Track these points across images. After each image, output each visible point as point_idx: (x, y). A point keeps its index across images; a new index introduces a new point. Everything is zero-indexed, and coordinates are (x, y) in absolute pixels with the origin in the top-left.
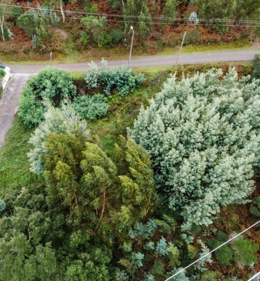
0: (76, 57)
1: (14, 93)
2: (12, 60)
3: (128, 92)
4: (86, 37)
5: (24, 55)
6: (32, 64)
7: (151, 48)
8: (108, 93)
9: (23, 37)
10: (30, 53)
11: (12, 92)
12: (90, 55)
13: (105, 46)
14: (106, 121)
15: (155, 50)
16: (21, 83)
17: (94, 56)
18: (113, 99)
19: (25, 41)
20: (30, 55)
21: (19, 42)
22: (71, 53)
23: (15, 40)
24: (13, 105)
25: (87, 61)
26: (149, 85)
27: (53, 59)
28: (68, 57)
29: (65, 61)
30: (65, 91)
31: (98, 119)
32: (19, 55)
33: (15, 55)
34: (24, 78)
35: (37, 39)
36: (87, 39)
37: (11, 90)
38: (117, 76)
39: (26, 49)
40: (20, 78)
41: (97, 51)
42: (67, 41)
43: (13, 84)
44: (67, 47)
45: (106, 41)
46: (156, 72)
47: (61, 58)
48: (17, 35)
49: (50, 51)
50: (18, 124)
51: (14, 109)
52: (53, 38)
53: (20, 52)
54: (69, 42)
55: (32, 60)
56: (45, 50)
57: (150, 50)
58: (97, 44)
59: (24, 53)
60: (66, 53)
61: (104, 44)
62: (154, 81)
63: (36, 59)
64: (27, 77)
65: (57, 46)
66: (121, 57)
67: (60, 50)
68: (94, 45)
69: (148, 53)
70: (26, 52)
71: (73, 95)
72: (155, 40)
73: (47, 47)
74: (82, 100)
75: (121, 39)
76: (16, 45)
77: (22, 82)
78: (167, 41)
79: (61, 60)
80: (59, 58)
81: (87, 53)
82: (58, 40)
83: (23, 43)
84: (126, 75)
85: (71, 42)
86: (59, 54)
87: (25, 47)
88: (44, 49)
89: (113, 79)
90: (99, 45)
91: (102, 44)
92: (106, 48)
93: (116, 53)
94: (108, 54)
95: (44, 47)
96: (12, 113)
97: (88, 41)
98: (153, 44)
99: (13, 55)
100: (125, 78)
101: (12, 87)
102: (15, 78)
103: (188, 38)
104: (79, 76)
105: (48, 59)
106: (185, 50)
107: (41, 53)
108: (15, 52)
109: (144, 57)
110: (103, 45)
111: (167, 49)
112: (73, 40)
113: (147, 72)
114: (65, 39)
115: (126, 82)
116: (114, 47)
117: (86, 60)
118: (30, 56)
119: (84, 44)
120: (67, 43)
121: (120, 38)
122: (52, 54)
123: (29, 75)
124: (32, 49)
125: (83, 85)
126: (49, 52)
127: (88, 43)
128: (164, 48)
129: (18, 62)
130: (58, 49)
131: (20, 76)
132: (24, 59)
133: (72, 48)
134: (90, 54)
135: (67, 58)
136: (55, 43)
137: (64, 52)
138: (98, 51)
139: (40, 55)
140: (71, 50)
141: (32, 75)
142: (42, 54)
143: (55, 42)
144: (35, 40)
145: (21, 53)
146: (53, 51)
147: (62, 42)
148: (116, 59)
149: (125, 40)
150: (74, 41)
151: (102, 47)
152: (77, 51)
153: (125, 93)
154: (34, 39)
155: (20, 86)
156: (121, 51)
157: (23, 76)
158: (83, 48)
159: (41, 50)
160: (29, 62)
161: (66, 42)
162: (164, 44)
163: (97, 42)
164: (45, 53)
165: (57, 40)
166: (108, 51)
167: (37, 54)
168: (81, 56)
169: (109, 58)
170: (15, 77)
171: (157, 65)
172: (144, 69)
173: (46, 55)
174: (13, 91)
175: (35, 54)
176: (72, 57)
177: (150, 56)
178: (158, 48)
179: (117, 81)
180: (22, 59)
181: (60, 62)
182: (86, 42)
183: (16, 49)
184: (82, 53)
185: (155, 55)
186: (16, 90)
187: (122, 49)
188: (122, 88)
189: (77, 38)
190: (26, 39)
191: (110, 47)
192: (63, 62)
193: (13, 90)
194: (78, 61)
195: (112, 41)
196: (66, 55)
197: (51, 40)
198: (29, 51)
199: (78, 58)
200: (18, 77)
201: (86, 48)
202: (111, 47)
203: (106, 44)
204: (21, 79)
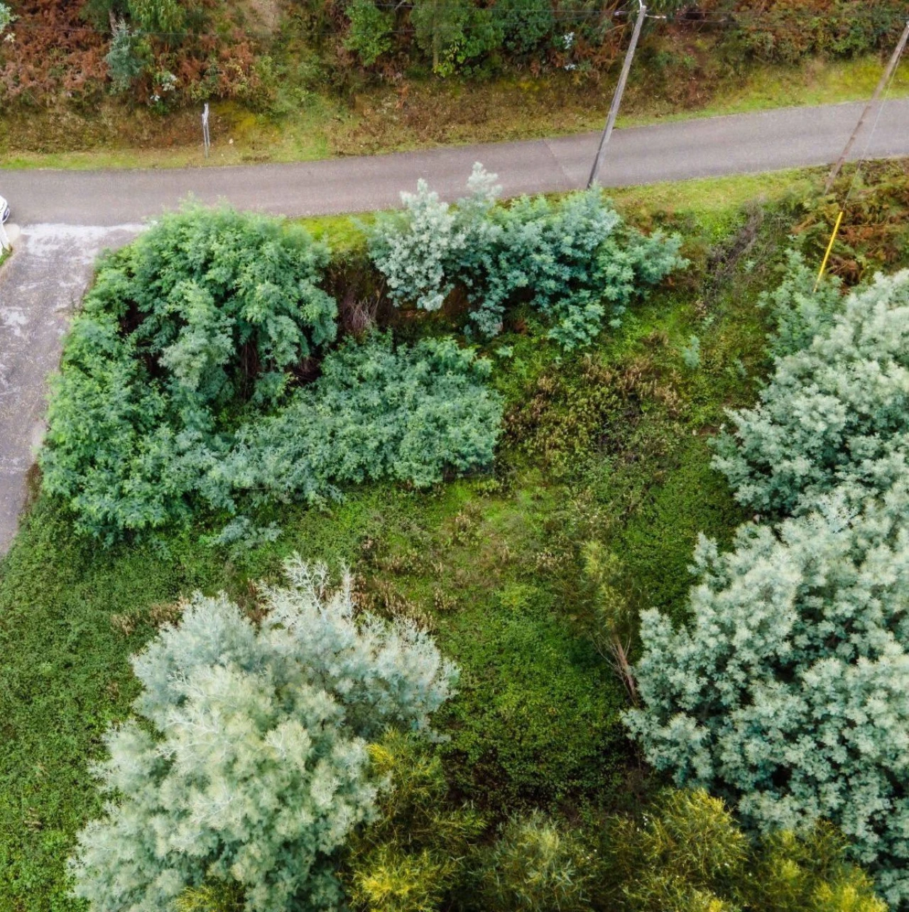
0: (327, 129)
1: (25, 337)
2: (17, 148)
3: (594, 332)
4: (374, 25)
5: (74, 122)
6: (117, 165)
7: (683, 73)
8: (491, 327)
9: (65, 27)
10: (106, 110)
11: (17, 332)
12: (395, 118)
13: (468, 71)
14: (494, 493)
15: (703, 84)
16: (63, 284)
17: (413, 122)
18: (519, 362)
19: (78, 44)
20: (105, 121)
21: (48, 49)
22: (301, 105)
23: (26, 43)
24: (23, 410)
25: (380, 145)
26: (697, 285)
27: (213, 138)
28: (290, 129)
29: (271, 147)
30: (280, 334)
31: (450, 480)
32: (52, 119)
33: (30, 123)
34: (75, 252)
35: (135, 43)
36: (379, 35)
37: (10, 322)
38: (545, 247)
39: (86, 94)
40: (58, 253)
41: (425, 97)
42: (279, 45)
43: (22, 288)
44: (283, 76)
45: (475, 49)
46: (722, 207)
47: (255, 135)
48: (38, 15)
49: (202, 102)
50: (49, 528)
51: (27, 432)
52: (212, 32)
53: (52, 105)
54: (291, 46)
55: (114, 146)
56: (177, 96)
57: (679, 81)
58: (426, 60)
59: (74, 111)
60: (278, 108)
61: (460, 59)
62: (720, 265)
63: (131, 141)
64: (89, 246)
65: (232, 74)
66: (542, 123)
67: (248, 92)
68: (414, 67)
69: (669, 101)
70: (85, 105)
71: (318, 342)
72: (706, 30)
73: (187, 81)
74: (364, 375)
75: (549, 34)
76: (31, 67)
77: (66, 278)
78: (771, 37)
79: (253, 145)
80: (243, 134)
81: (381, 106)
82: (236, 42)
83: (66, 58)
84: (590, 242)
85: (303, 47)
86: (242, 115)
87: (79, 78)
88: (169, 92)
89: (520, 260)
90: (438, 67)
91: (455, 61)
92: (473, 81)
93: (515, 105)
94: (481, 109)
95: (170, 80)
96: (15, 461)
97: (387, 46)
98: (696, 50)
99: (24, 119)
100: (579, 254)
101: (19, 303)
102: (32, 251)
103: (869, 23)
104: (347, 240)
105: (193, 137)
106: (850, 81)
107: (155, 109)
108: (29, 107)
109: (653, 123)
110: (458, 67)
111: (764, 76)
112: (311, 38)
113: (679, 209)
114: (270, 30)
115: (583, 277)
116: (509, 76)
117: (373, 140)
118: (105, 127)
119: (366, 63)
120: (282, 51)
121: (542, 29)
122: (209, 119)
123: (99, 232)
124: (112, 92)
125: (369, 285)
126: (196, 106)
127: (387, 56)
128: (748, 71)
129: (46, 157)
130: (238, 87)
131: (56, 240)
132: (77, 142)
133: (308, 80)
134: (392, 111)
135: (282, 131)
136: (223, 60)
137: (270, 102)
138: (433, 94)
139: (154, 119)
140: (303, 93)
141: (117, 234)
142: (165, 114)
143: (225, 51)
144: (125, 49)
145: (57, 110)
146: (214, 99)
147: (257, 51)
148: (516, 134)
149: (569, 38)
150: (316, 43)
151: (452, 77)
152: (331, 97)
153: (581, 335)
154: (120, 45)
155: (53, 301)
156: (539, 93)
157: (71, 242)
158: (358, 81)
159: (157, 98)
160: (101, 157)
161: (275, 47)
162: (750, 54)
163: (427, 53)
164: (176, 109)
165: (232, 42)
166: (477, 95)
167: (139, 114)
168: (352, 123)
169: (485, 130)
170: (32, 247)
171: (726, 171)
172: (663, 194)
173: (180, 122)
174: (22, 327)
175: (130, 114)
176: (306, 125)
177: (682, 117)
178: (722, 75)
179: (541, 274)
180: (65, 142)
181: (250, 153)
182: (374, 50)
183: (32, 89)
184: (353, 106)
185: (703, 108)
186: (35, 325)
187: (547, 84)
188: (562, 302)
189: (328, 27)
190: (81, 33)
191: (489, 75)
192: (262, 153)
193: (23, 320)
194: (338, 148)
195: (504, 44)
196: (276, 118)
197: (203, 43)
198: (98, 100)
199: (335, 130)
200: (48, 248)
201: (375, 83)
202: (496, 75)
203: (471, 62)
204: (60, 257)
